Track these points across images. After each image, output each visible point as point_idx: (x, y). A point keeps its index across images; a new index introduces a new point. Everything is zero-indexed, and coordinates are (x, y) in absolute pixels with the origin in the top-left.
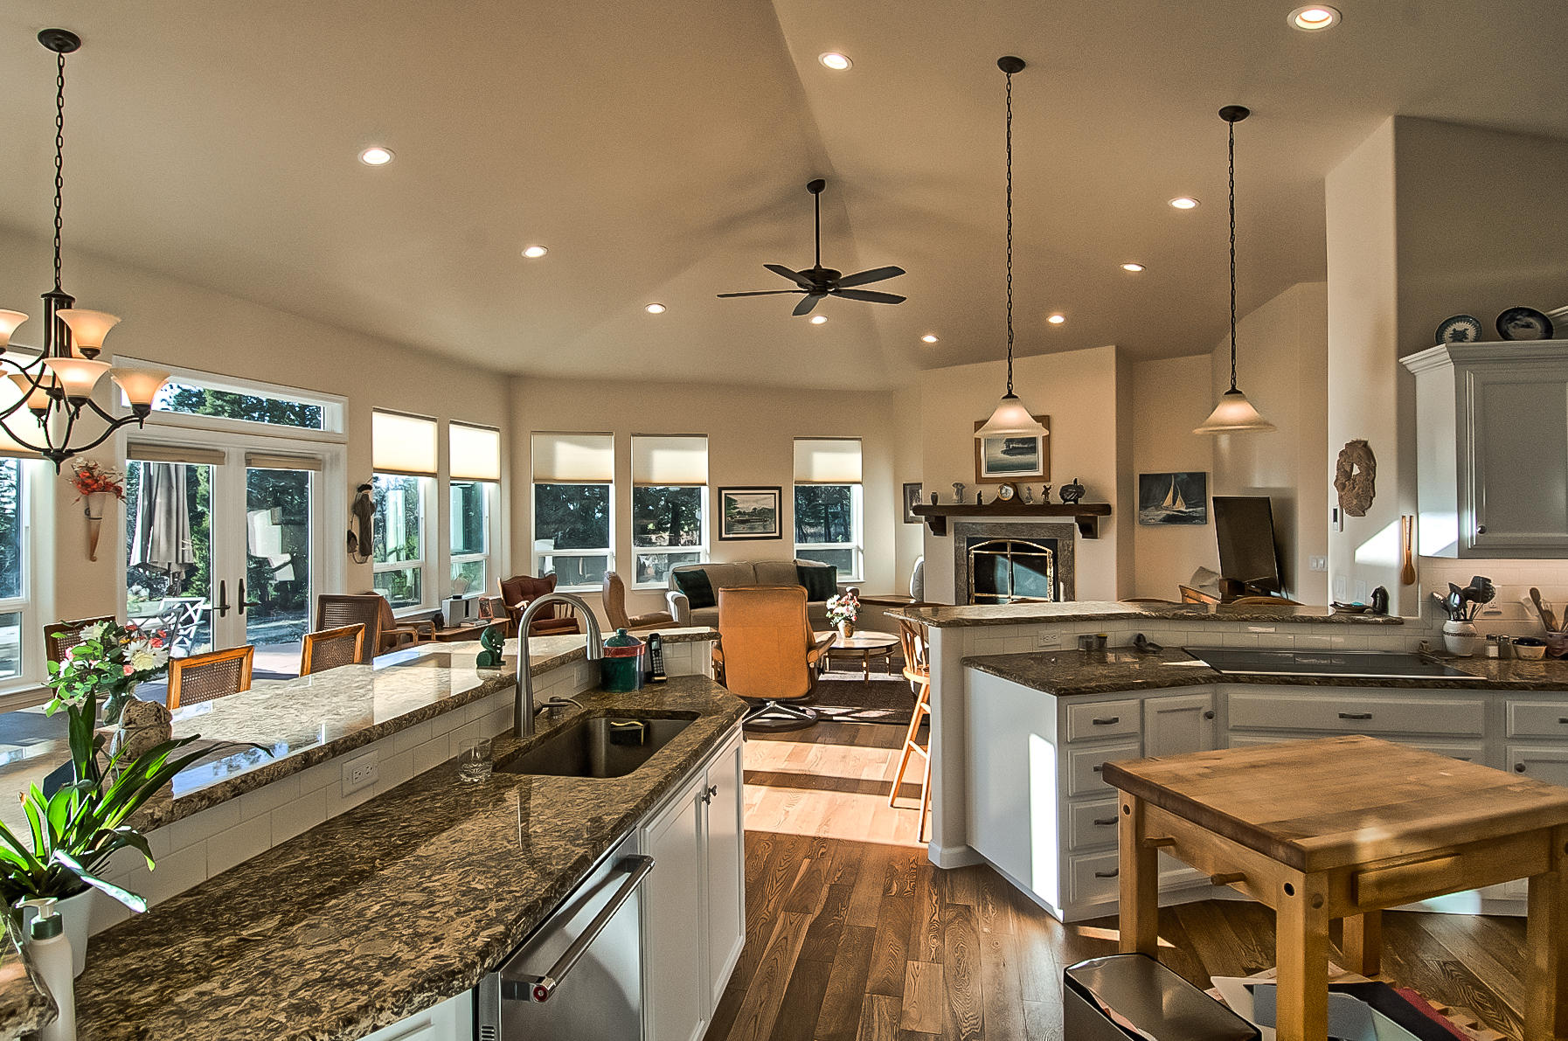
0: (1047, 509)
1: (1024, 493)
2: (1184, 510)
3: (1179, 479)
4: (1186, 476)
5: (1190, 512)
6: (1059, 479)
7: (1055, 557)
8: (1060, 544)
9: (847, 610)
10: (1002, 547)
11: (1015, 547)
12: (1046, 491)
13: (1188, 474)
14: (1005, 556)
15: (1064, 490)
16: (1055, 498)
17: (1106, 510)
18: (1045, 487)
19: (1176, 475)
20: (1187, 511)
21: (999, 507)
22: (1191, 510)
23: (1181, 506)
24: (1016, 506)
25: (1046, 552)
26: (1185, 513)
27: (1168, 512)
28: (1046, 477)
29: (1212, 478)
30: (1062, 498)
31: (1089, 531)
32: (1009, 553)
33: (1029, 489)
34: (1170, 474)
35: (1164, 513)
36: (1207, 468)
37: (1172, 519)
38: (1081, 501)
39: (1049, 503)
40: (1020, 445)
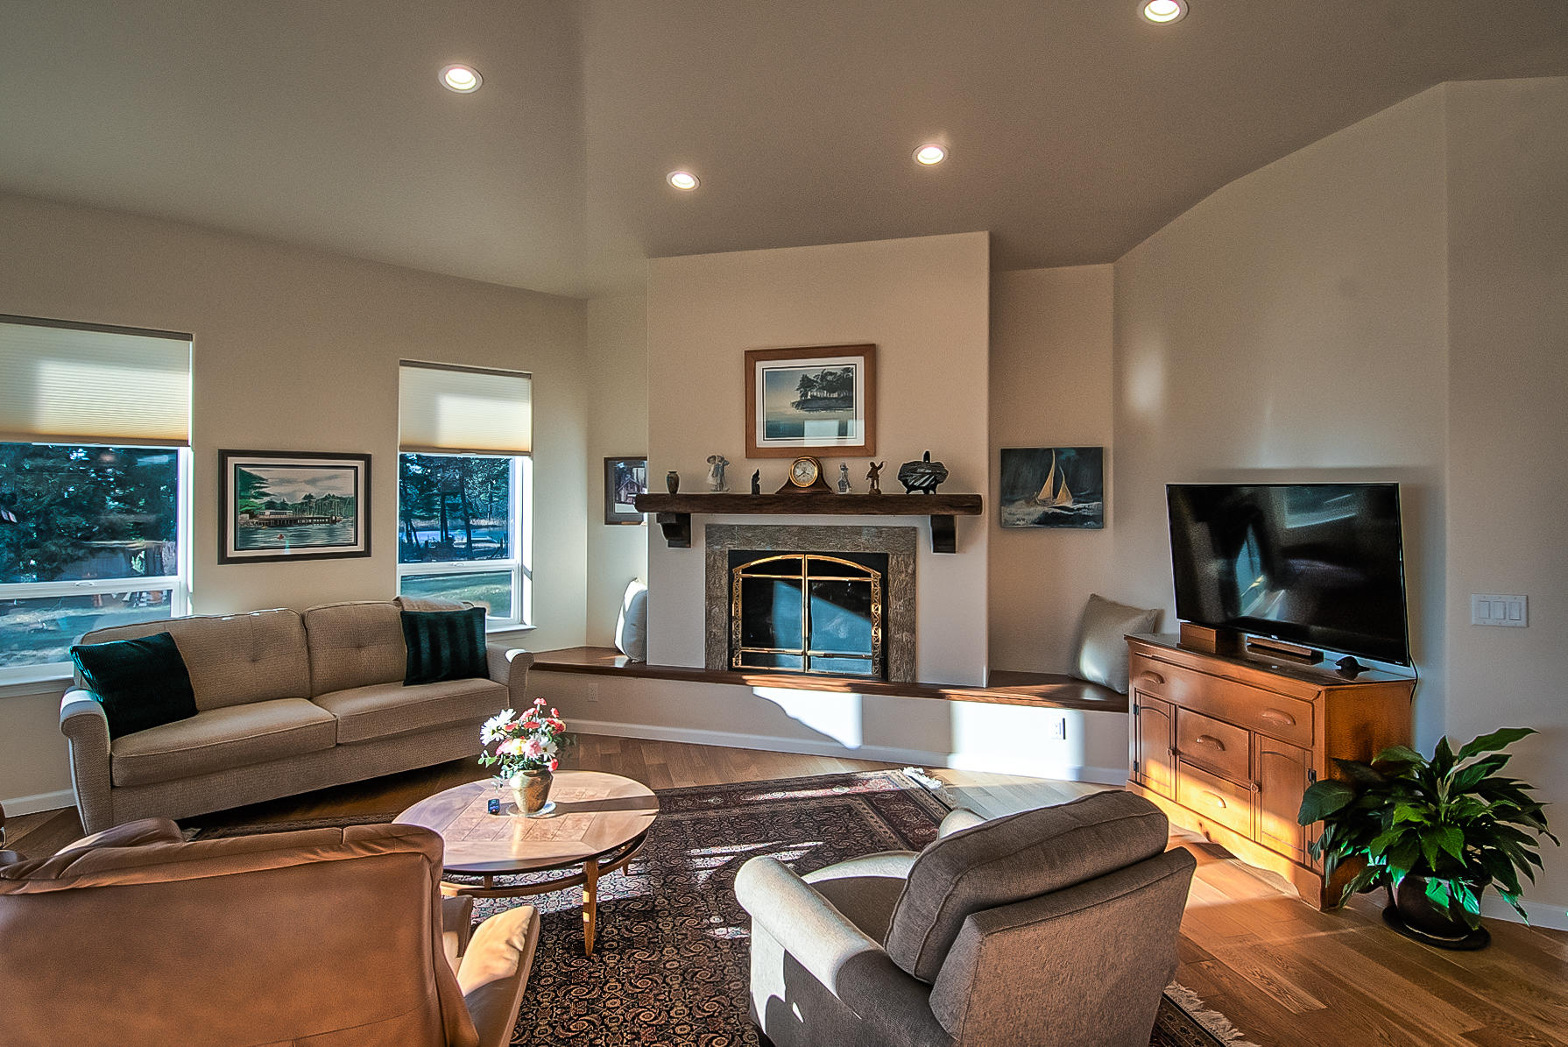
0: (874, 502)
2: (1069, 504)
3: (1063, 457)
4: (1073, 453)
5: (1079, 509)
6: (895, 451)
7: (884, 583)
8: (892, 562)
9: (535, 746)
10: (794, 567)
11: (815, 567)
12: (874, 473)
13: (1074, 449)
14: (798, 584)
15: (907, 472)
16: (890, 485)
17: (972, 505)
18: (872, 464)
19: (1059, 451)
20: (1076, 507)
21: (789, 499)
22: (1080, 505)
23: (1066, 501)
24: (819, 497)
25: (868, 575)
26: (1072, 510)
27: (1046, 509)
28: (869, 449)
29: (1111, 457)
30: (905, 483)
31: (945, 540)
32: (805, 578)
33: (845, 468)
34: (1050, 450)
35: (1039, 511)
36: (1106, 441)
37: (1052, 520)
38: (941, 490)
39: (879, 492)
40: (825, 394)
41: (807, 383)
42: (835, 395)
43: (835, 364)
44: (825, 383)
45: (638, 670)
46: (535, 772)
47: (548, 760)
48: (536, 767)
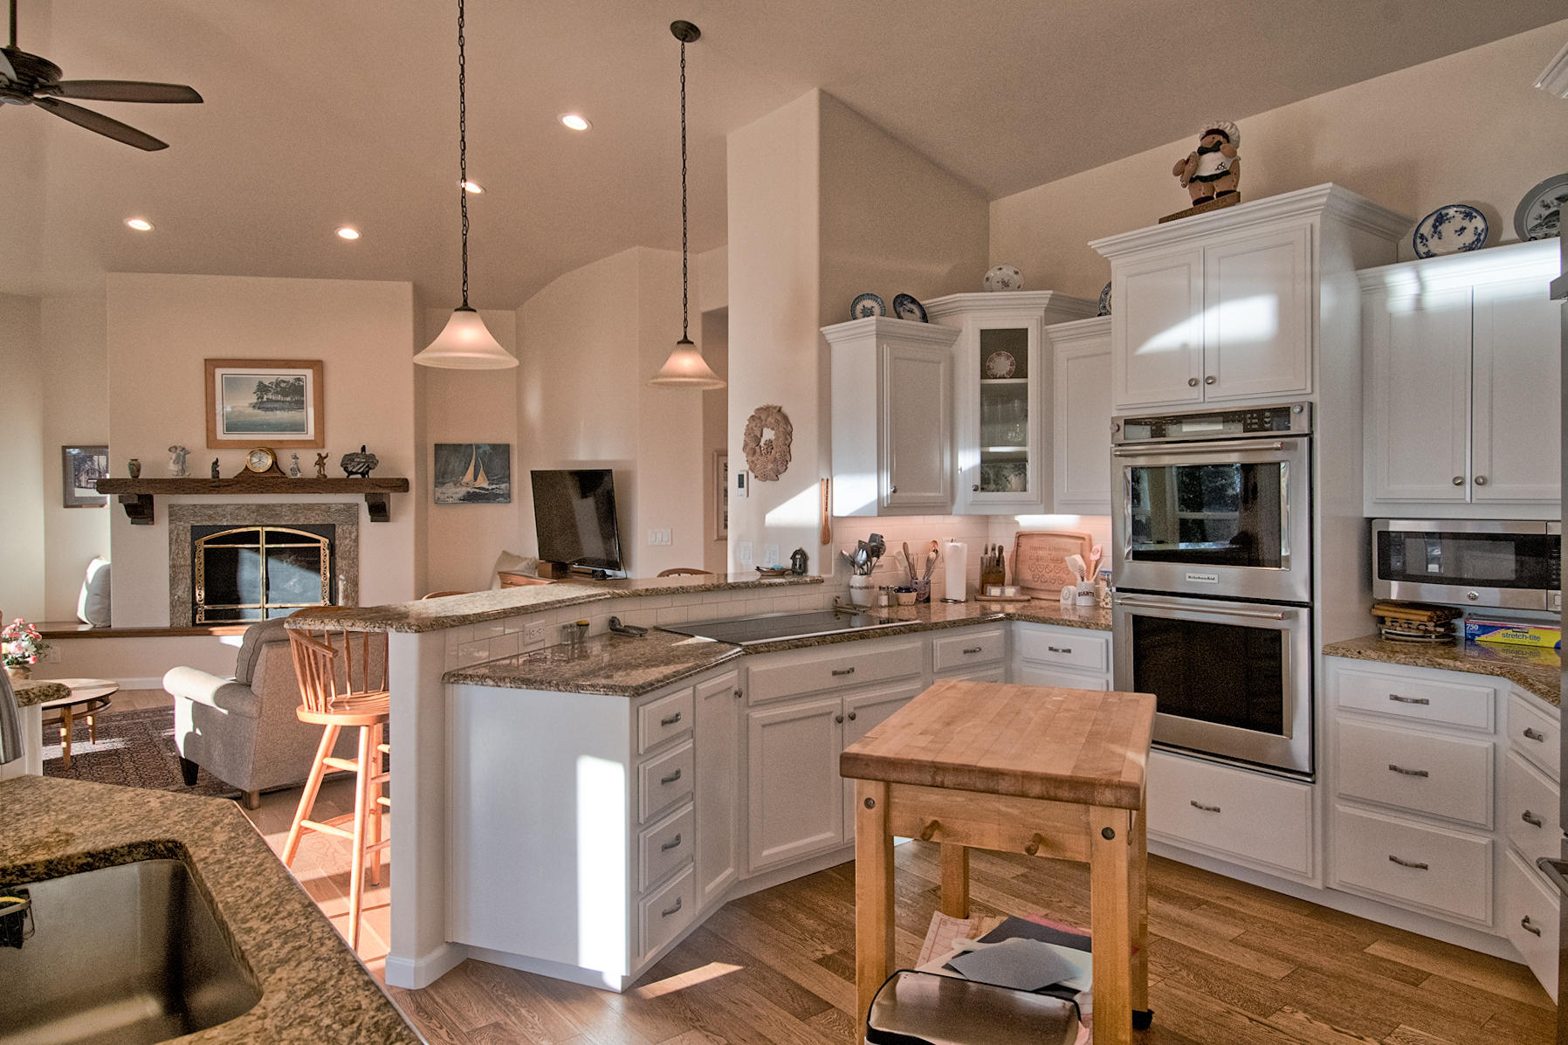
0: (322, 484)
1: (286, 462)
2: (485, 485)
3: (481, 451)
4: (488, 448)
5: (493, 489)
6: (340, 445)
7: (332, 547)
8: (339, 530)
9: (19, 647)
10: (253, 537)
11: (272, 538)
12: (321, 461)
13: (489, 445)
14: (257, 550)
15: (347, 461)
16: (334, 470)
17: (402, 485)
18: (319, 455)
19: (478, 447)
20: (490, 488)
21: (247, 481)
22: (494, 486)
23: (483, 482)
24: (275, 480)
25: (319, 541)
26: (488, 490)
27: (469, 489)
28: (319, 441)
29: (516, 452)
30: (346, 469)
31: (379, 512)
32: (263, 545)
33: (296, 457)
34: (471, 445)
35: (462, 491)
36: (512, 440)
37: (473, 497)
38: (372, 474)
39: (325, 476)
40: (279, 397)
41: (262, 388)
42: (288, 399)
43: (289, 374)
44: (279, 389)
45: (104, 632)
46: (18, 666)
47: (29, 657)
48: (18, 663)
